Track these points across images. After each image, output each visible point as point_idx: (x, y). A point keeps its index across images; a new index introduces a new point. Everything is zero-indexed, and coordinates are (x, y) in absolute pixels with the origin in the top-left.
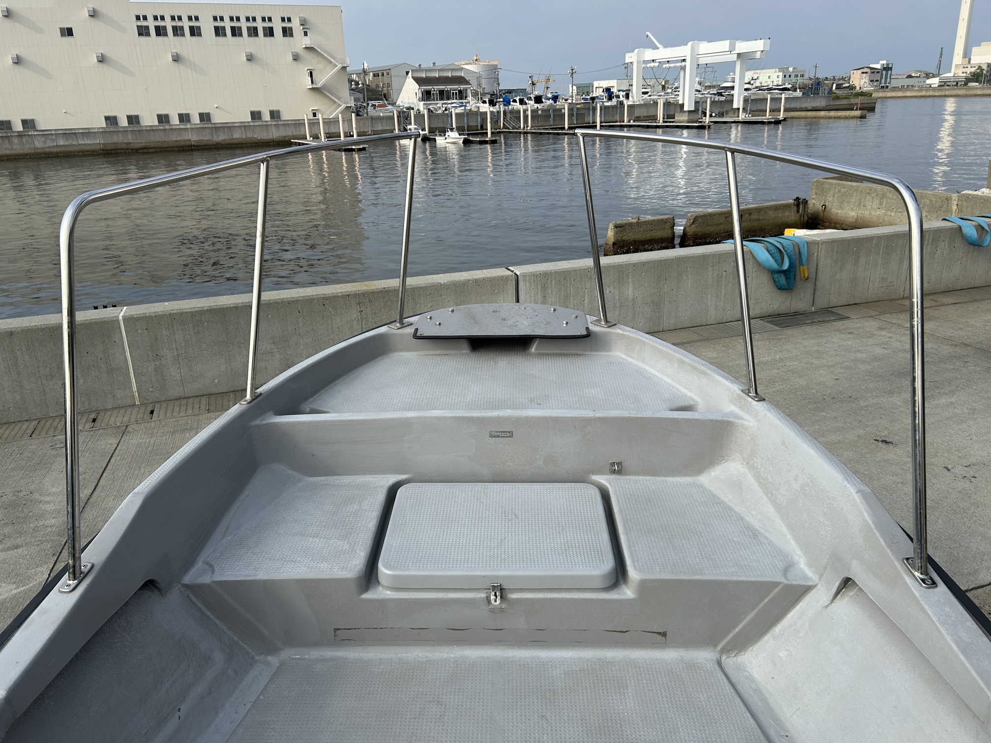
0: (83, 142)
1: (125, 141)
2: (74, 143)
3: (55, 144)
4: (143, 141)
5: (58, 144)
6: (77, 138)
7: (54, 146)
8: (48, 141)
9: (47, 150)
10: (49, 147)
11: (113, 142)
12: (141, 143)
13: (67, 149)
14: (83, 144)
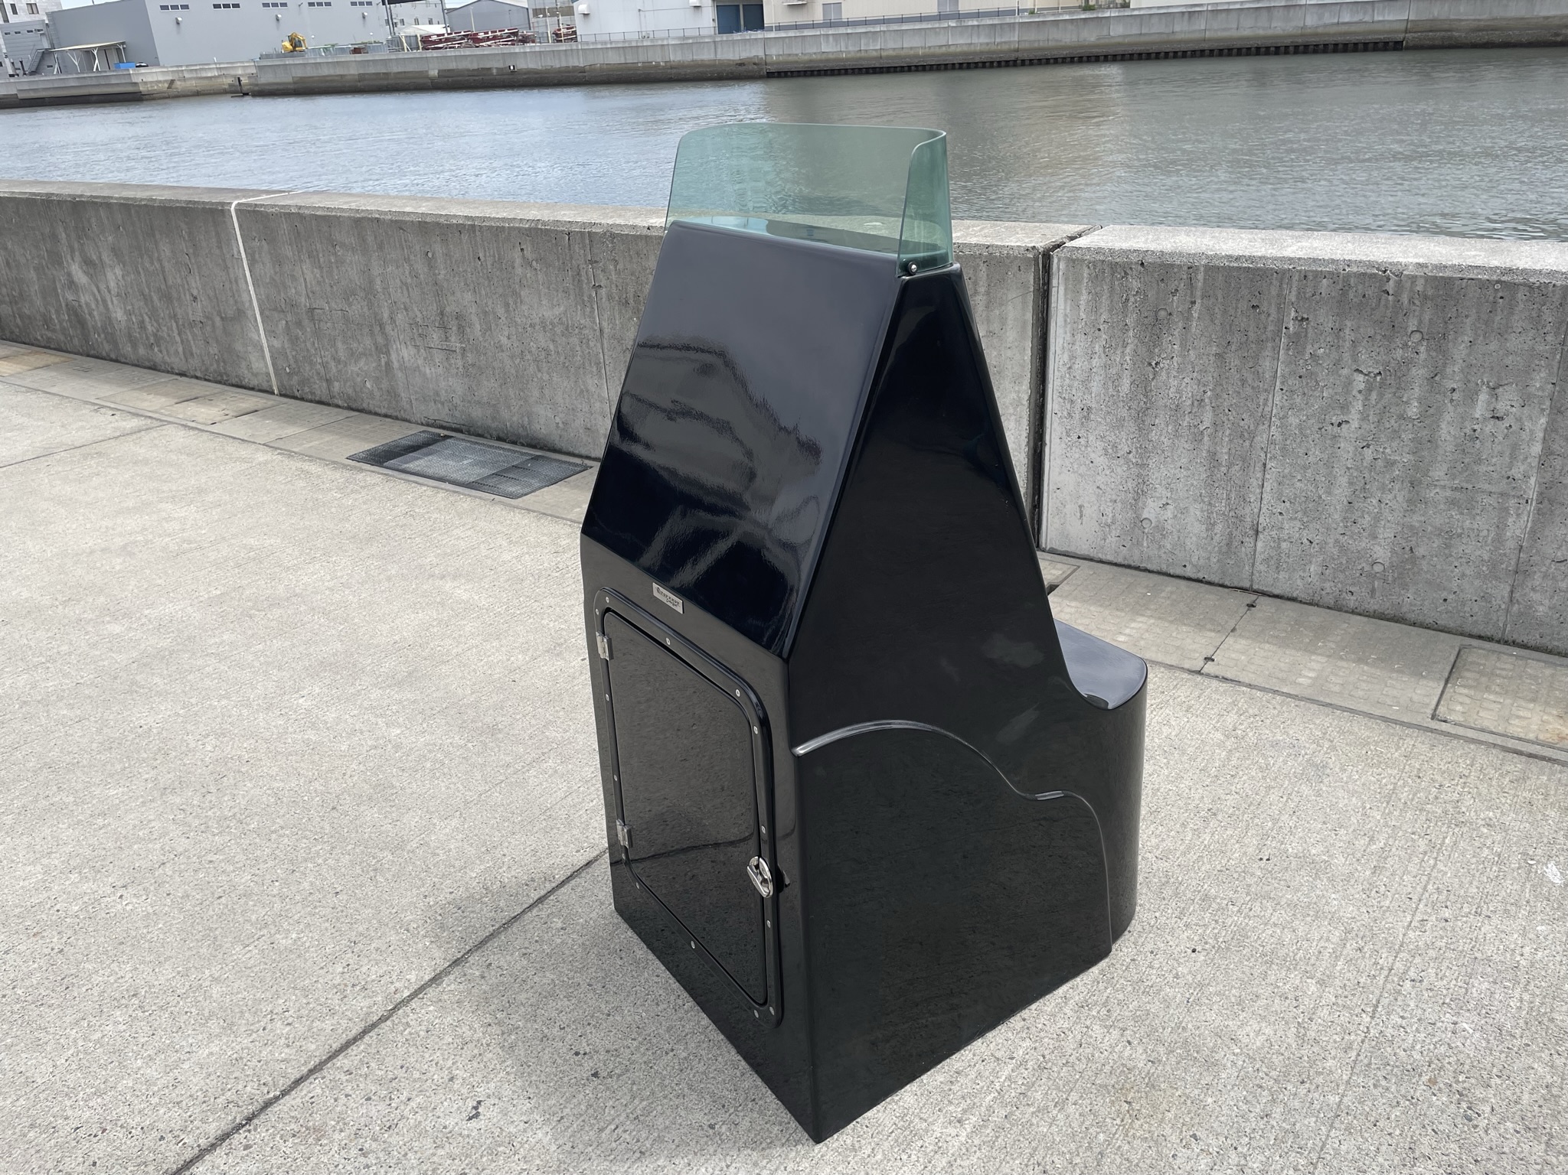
0: (1381, 18)
1: (1452, 17)
2: (1367, 18)
3: (1336, 21)
4: (1484, 17)
5: (1341, 21)
6: (1373, 11)
7: (1333, 24)
8: (1327, 15)
9: (1320, 30)
10: (1325, 26)
11: (1431, 17)
12: (1479, 20)
13: (1353, 28)
14: (1379, 22)
